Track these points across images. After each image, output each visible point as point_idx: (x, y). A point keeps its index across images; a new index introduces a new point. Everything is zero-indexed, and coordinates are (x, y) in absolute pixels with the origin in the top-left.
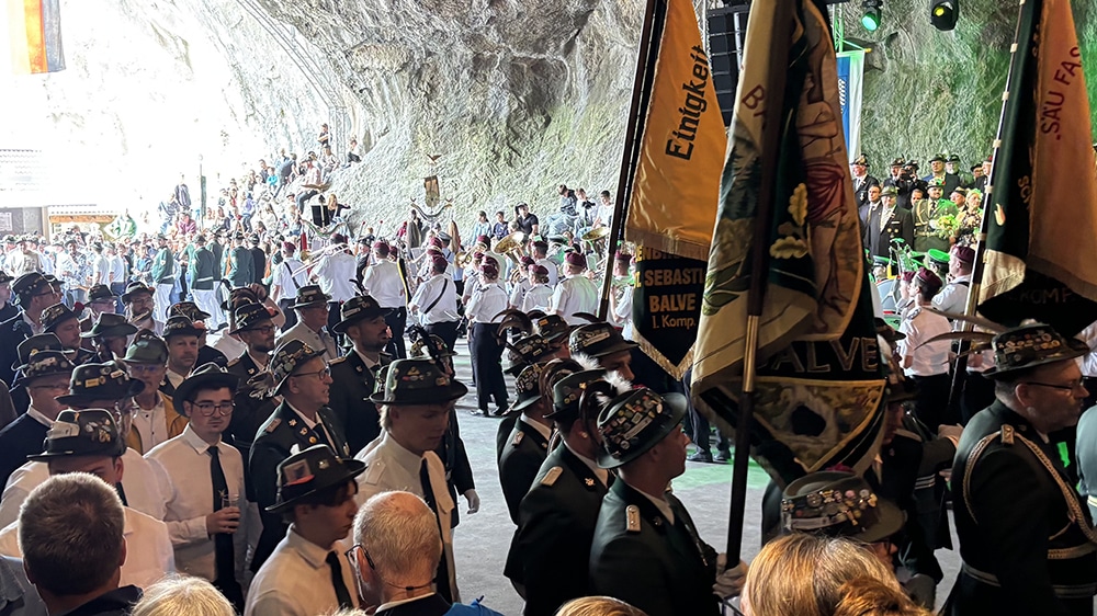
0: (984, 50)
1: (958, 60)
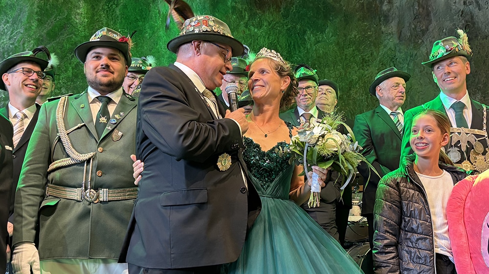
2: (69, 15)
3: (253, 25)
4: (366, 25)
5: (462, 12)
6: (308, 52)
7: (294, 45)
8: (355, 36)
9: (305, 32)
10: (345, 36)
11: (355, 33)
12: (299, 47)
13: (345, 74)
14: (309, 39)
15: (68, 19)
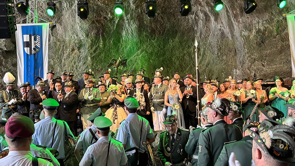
0: (90, 35)
1: (80, 38)
2: (99, 45)
3: (152, 39)
4: (189, 35)
5: (220, 29)
6: (170, 45)
7: (166, 44)
8: (186, 39)
9: (169, 39)
10: (183, 39)
11: (185, 38)
12: (167, 44)
13: (183, 51)
14: (170, 41)
15: (99, 46)
